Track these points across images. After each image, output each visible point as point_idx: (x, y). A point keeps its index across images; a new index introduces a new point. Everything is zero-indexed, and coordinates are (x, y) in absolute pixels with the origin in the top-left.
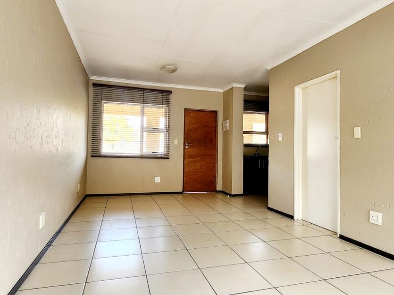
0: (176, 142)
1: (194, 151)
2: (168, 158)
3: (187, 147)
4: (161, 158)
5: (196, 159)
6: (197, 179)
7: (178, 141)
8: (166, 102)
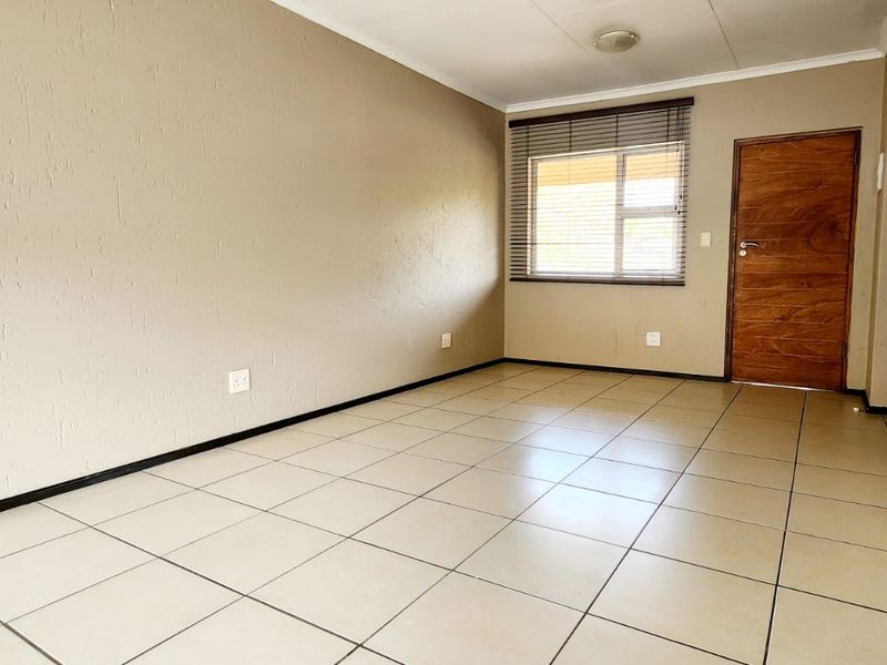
0: (705, 239)
1: (769, 263)
2: (681, 284)
3: (743, 253)
4: (663, 283)
5: (773, 288)
6: (775, 347)
7: (714, 238)
8: (679, 133)
